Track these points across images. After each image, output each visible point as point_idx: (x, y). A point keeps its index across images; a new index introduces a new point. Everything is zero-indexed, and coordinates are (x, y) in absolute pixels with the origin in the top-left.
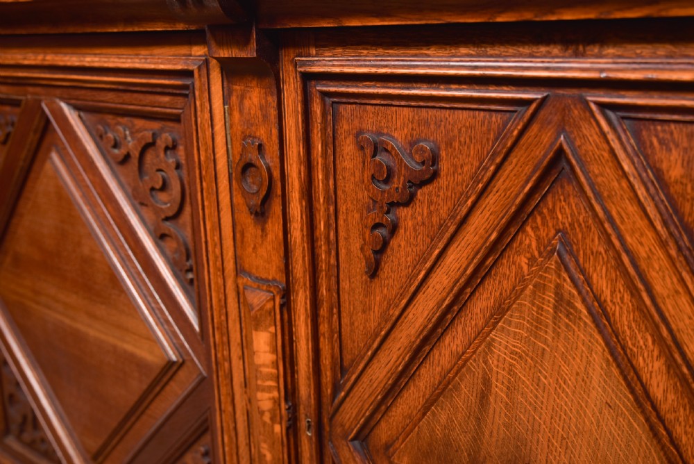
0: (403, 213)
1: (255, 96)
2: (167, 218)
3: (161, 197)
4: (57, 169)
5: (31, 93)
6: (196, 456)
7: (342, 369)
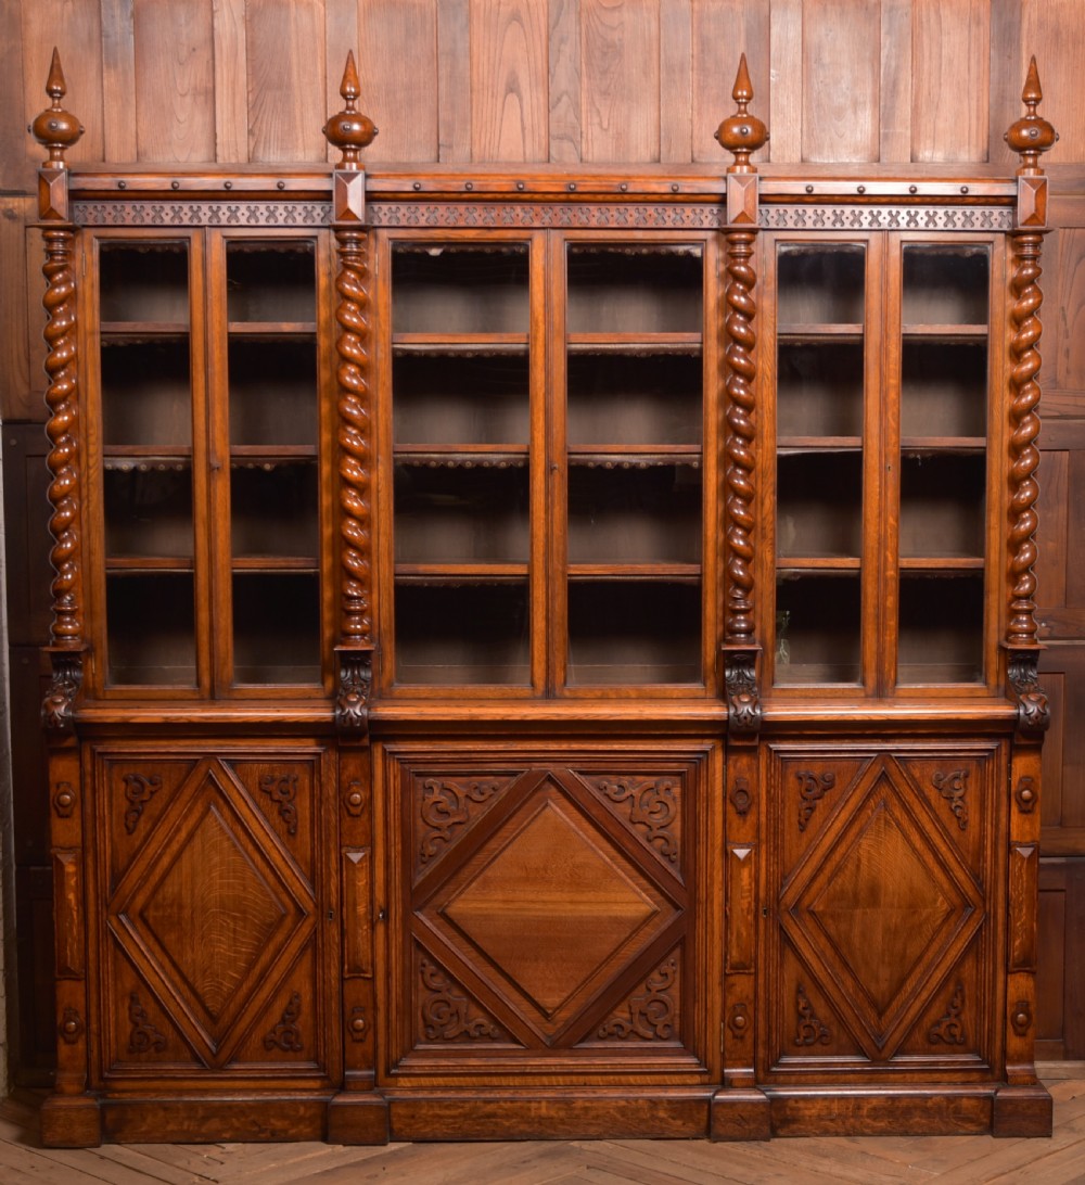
0: (818, 802)
1: (744, 761)
2: (662, 827)
3: (655, 816)
4: (555, 812)
5: (536, 767)
6: (664, 968)
7: (784, 877)
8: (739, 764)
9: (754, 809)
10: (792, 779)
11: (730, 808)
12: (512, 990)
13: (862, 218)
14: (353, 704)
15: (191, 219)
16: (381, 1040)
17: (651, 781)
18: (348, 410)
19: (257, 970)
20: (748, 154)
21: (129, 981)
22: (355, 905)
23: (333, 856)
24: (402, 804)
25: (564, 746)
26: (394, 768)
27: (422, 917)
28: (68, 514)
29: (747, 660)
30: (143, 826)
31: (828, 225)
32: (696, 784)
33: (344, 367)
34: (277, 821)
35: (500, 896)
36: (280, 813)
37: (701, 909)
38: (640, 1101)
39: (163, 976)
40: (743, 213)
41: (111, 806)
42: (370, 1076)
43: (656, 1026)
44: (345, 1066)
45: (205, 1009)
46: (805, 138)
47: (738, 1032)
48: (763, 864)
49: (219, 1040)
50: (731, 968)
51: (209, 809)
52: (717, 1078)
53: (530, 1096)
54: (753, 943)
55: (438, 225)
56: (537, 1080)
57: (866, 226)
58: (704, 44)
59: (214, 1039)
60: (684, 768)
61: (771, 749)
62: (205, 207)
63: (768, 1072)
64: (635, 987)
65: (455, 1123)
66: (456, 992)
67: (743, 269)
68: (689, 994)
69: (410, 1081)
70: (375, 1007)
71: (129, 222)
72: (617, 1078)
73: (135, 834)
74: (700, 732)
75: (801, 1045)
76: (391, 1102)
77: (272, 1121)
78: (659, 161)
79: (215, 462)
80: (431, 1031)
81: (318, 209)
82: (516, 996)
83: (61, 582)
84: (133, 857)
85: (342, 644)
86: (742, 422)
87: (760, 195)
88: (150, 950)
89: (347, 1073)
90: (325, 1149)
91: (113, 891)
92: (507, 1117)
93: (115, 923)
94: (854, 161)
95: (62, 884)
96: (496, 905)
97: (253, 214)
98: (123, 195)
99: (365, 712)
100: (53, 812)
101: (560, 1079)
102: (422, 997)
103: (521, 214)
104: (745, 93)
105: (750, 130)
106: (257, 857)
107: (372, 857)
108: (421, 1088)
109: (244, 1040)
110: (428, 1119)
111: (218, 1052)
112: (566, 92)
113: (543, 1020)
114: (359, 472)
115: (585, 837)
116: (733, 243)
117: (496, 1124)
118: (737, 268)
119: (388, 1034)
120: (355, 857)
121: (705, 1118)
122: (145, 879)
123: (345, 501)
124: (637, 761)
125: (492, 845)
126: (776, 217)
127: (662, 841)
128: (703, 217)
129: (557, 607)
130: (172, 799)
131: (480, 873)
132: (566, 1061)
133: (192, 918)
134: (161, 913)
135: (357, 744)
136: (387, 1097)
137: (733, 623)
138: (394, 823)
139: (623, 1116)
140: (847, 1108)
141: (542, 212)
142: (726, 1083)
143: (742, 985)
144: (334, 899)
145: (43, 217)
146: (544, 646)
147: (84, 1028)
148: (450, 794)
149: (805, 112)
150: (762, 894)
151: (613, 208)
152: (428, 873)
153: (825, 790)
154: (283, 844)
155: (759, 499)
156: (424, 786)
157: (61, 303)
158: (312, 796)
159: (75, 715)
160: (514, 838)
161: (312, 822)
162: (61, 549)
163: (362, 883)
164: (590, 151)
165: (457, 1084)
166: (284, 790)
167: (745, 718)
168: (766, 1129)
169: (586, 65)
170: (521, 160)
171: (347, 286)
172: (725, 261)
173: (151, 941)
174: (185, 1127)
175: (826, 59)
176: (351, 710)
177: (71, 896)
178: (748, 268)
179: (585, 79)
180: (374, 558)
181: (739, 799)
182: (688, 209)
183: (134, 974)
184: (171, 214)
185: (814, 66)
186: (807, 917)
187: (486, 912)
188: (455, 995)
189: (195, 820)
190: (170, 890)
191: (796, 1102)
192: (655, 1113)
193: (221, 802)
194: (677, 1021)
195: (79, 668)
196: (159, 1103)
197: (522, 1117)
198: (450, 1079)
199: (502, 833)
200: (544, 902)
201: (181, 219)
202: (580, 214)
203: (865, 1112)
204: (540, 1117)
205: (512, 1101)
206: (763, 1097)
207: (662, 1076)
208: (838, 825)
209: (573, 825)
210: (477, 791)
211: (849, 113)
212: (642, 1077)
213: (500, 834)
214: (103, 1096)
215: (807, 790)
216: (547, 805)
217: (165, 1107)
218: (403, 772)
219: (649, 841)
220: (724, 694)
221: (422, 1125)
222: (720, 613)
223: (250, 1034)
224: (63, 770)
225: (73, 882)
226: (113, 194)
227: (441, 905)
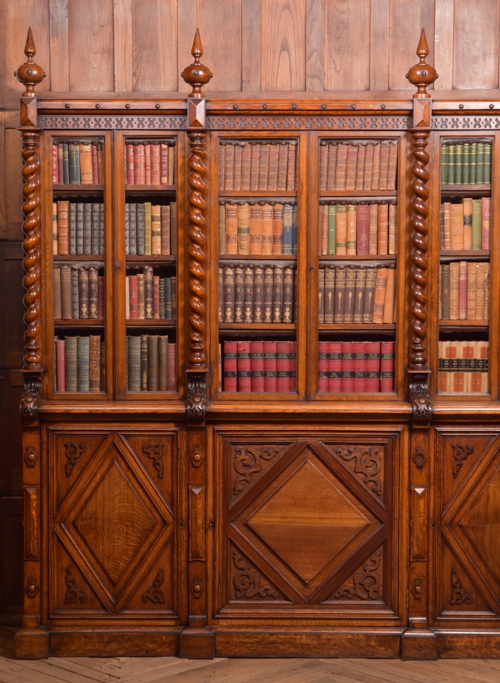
0: (464, 461)
1: (421, 437)
2: (373, 475)
3: (370, 469)
4: (311, 466)
5: (300, 440)
6: (374, 557)
7: (444, 505)
8: (418, 439)
9: (427, 465)
10: (449, 448)
11: (413, 464)
12: (285, 569)
13: (491, 123)
14: (197, 403)
15: (106, 125)
16: (210, 598)
17: (366, 449)
18: (195, 234)
19: (139, 556)
20: (425, 87)
21: (66, 562)
22: (196, 519)
23: (184, 490)
24: (223, 461)
25: (317, 428)
26: (219, 440)
27: (234, 526)
28: (35, 294)
29: (422, 379)
30: (75, 473)
31: (471, 127)
32: (393, 450)
33: (192, 210)
34: (152, 470)
35: (279, 514)
36: (154, 465)
37: (396, 523)
38: (360, 636)
39: (85, 559)
40: (422, 121)
41: (57, 461)
42: (204, 619)
43: (369, 591)
44: (189, 612)
45: (109, 579)
46: (454, 75)
47: (417, 596)
48: (432, 497)
49: (117, 597)
50: (413, 558)
51: (113, 463)
52: (405, 623)
53: (296, 631)
54: (426, 543)
55: (247, 129)
56: (300, 622)
57: (493, 127)
58: (396, 21)
59: (113, 596)
60: (386, 441)
61: (436, 430)
62: (114, 118)
63: (435, 620)
64: (356, 569)
65: (253, 647)
66: (253, 570)
67: (422, 153)
68: (388, 573)
69: (226, 622)
70: (207, 579)
71: (70, 127)
72: (346, 622)
73: (71, 477)
74: (396, 420)
75: (454, 604)
76: (215, 634)
77: (147, 644)
78: (369, 90)
79: (118, 264)
80: (238, 593)
81: (178, 120)
82: (288, 573)
83: (30, 333)
84: (69, 490)
85: (190, 368)
86: (421, 241)
87: (433, 110)
88: (78, 544)
89: (190, 617)
90: (177, 661)
91: (58, 509)
92: (283, 643)
93: (58, 528)
94: (484, 88)
95: (29, 506)
96: (277, 520)
97: (141, 122)
98: (68, 111)
99: (204, 407)
100: (24, 464)
101: (313, 622)
102: (233, 573)
103: (294, 122)
104: (424, 51)
105: (427, 73)
106: (140, 491)
107: (206, 491)
108: (233, 626)
109: (132, 595)
110: (237, 644)
111: (116, 604)
112: (316, 50)
113: (303, 587)
114: (200, 270)
115: (328, 481)
116: (416, 138)
117: (276, 648)
118: (418, 153)
119: (214, 594)
120: (197, 491)
121: (399, 646)
122: (76, 503)
123: (192, 287)
124: (359, 437)
125: (275, 485)
126: (441, 123)
127: (373, 483)
128: (398, 123)
129: (312, 349)
130: (92, 456)
131: (268, 501)
132: (317, 611)
133: (103, 526)
134: (85, 523)
135: (198, 426)
136: (213, 631)
137: (414, 357)
138: (219, 471)
139: (350, 644)
140: (482, 642)
141: (306, 121)
142: (410, 626)
143: (420, 568)
144: (184, 515)
145: (23, 125)
146: (305, 370)
147: (39, 589)
148: (250, 455)
149: (454, 59)
150: (431, 515)
151: (347, 118)
152: (238, 501)
153: (468, 454)
154: (155, 483)
155: (430, 286)
156: (236, 451)
157: (32, 174)
158: (172, 456)
159: (39, 408)
160: (288, 481)
161: (172, 470)
162: (30, 313)
163: (200, 506)
164: (329, 84)
165: (253, 624)
166: (156, 452)
167: (423, 412)
168: (434, 654)
169: (327, 34)
170: (289, 89)
171: (195, 164)
172: (411, 148)
173: (79, 539)
174: (97, 648)
175: (468, 28)
176: (197, 407)
177: (34, 513)
178: (425, 152)
179: (326, 42)
180: (208, 319)
181: (418, 460)
182: (390, 119)
183: (68, 557)
184: (94, 123)
185: (461, 33)
186: (458, 528)
187: (271, 524)
188: (252, 572)
189: (105, 469)
190: (90, 509)
191: (452, 637)
192: (369, 643)
193: (120, 459)
194: (381, 589)
195: (40, 382)
196: (83, 633)
197: (292, 644)
198: (249, 621)
199: (281, 478)
200: (304, 518)
201: (100, 125)
202: (328, 122)
203: (493, 645)
204: (302, 644)
205: (286, 634)
206: (432, 634)
207: (373, 622)
208: (476, 475)
209: (322, 474)
210: (266, 453)
211: (481, 60)
212: (361, 621)
213: (279, 479)
214: (49, 629)
215: (457, 454)
216: (306, 462)
217: (86, 636)
218: (224, 442)
219: (365, 483)
220: (409, 398)
221: (233, 648)
222: (406, 352)
223: (134, 594)
224: (30, 440)
225: (35, 504)
226: (62, 111)
227: (245, 520)
